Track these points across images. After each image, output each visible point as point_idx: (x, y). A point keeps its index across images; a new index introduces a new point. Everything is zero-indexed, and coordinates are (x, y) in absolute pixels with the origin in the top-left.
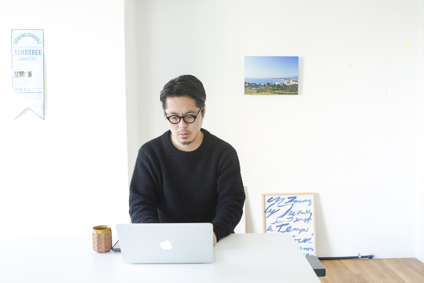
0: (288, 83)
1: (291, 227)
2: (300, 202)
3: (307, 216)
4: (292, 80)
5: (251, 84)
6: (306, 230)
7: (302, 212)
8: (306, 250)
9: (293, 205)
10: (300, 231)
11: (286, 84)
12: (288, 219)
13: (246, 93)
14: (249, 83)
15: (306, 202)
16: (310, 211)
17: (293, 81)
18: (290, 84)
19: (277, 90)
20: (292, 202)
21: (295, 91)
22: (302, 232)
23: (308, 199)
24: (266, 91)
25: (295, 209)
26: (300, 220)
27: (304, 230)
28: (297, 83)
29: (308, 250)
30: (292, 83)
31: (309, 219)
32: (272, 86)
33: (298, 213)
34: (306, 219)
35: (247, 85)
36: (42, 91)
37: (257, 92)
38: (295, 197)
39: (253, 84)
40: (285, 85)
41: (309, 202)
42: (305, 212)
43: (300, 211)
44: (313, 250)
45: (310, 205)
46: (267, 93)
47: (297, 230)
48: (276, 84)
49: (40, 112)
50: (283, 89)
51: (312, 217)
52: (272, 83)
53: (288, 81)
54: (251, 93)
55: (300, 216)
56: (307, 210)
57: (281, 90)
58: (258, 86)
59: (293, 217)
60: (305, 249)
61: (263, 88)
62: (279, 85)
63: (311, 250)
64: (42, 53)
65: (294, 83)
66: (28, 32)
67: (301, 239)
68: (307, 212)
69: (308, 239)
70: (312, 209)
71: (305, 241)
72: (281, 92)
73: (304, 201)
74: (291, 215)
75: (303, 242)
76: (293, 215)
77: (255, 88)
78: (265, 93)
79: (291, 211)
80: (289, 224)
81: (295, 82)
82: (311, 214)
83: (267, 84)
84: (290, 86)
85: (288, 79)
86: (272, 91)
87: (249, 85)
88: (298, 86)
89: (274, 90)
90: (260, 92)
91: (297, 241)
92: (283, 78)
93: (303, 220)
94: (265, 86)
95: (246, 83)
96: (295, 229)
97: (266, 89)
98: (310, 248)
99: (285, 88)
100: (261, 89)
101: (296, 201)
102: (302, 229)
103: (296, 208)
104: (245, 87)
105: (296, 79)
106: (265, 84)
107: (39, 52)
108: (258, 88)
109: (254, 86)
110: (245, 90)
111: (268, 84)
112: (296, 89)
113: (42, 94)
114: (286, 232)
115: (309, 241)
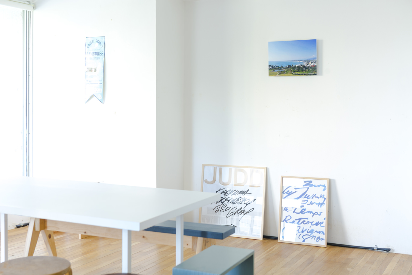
0: (307, 65)
1: (305, 210)
2: (315, 186)
3: (321, 200)
4: (311, 61)
5: (274, 67)
6: (319, 214)
7: (316, 196)
8: (318, 233)
9: (308, 188)
10: (313, 214)
11: (306, 66)
12: (303, 201)
13: (270, 75)
14: (273, 66)
15: (321, 187)
16: (324, 195)
17: (312, 63)
18: (309, 66)
19: (297, 71)
20: (308, 186)
21: (314, 72)
22: (315, 215)
23: (323, 185)
24: (287, 73)
25: (310, 193)
26: (314, 204)
27: (317, 213)
28: (315, 64)
29: (320, 233)
30: (311, 64)
31: (323, 203)
32: (293, 68)
33: (313, 197)
34: (319, 203)
35: (271, 67)
36: (102, 82)
37: (280, 74)
38: (311, 182)
39: (276, 66)
40: (304, 67)
41: (324, 187)
42: (319, 196)
43: (315, 195)
44: (324, 234)
45: (324, 190)
46: (288, 74)
47: (310, 213)
48: (297, 65)
49: (100, 97)
50: (302, 70)
51: (325, 202)
52: (293, 65)
53: (307, 62)
54: (275, 75)
55: (315, 200)
56: (321, 195)
57: (301, 71)
58: (280, 68)
59: (307, 200)
60: (316, 231)
61: (285, 70)
62: (299, 67)
63: (322, 233)
64: (103, 54)
65: (312, 64)
66: (96, 39)
67: (313, 222)
68: (321, 197)
69: (320, 223)
70: (325, 194)
71: (317, 224)
72: (301, 73)
73: (319, 186)
74: (306, 198)
75: (315, 225)
76: (308, 199)
77: (278, 70)
78: (287, 74)
79: (307, 195)
80: (303, 206)
81: (314, 64)
82: (325, 199)
83: (288, 66)
84: (309, 67)
85: (308, 61)
86: (293, 73)
87: (272, 68)
88: (316, 67)
89: (294, 72)
90: (282, 73)
91: (310, 223)
92: (302, 60)
93: (317, 204)
94: (286, 68)
95: (270, 66)
96: (308, 212)
97: (287, 71)
98: (321, 232)
99: (305, 69)
100: (283, 71)
101: (312, 186)
102: (315, 213)
103: (311, 191)
104: (269, 69)
105: (314, 61)
106: (286, 67)
107: (102, 53)
108: (280, 70)
109: (277, 68)
110: (269, 72)
111: (290, 66)
112: (315, 70)
113: (102, 84)
114: (301, 214)
115: (321, 225)
